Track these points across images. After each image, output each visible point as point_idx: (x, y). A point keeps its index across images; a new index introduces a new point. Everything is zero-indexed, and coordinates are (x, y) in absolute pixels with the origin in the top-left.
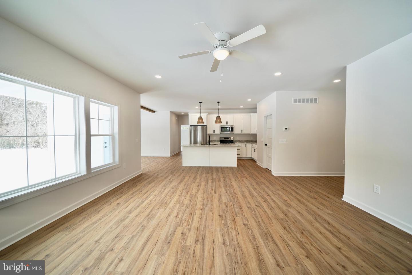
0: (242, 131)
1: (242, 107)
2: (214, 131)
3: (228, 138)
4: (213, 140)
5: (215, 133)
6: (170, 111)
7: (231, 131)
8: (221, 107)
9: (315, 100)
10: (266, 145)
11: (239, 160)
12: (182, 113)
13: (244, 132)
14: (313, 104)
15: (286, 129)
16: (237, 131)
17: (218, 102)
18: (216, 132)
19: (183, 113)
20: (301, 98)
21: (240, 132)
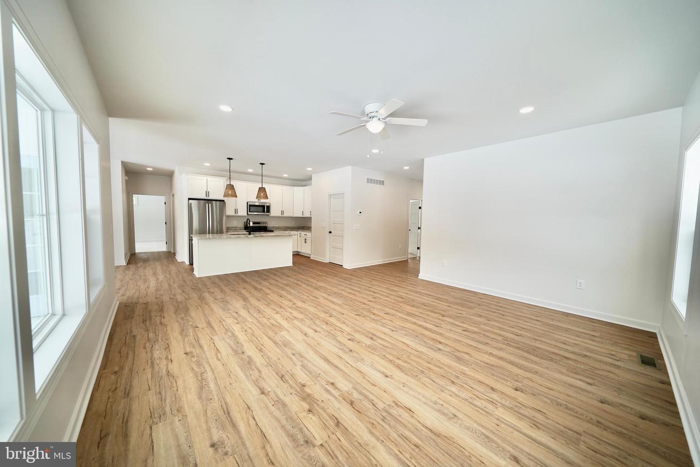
0: (282, 212)
1: (285, 175)
2: (236, 211)
3: (259, 223)
4: (232, 227)
5: (237, 215)
6: (122, 162)
7: (267, 212)
8: (254, 170)
9: (382, 183)
10: (330, 232)
11: (296, 255)
12: (148, 169)
13: (285, 215)
14: (378, 186)
15: (360, 213)
16: (274, 212)
17: (262, 164)
18: (240, 214)
19: (151, 169)
20: (376, 179)
21: (280, 215)
